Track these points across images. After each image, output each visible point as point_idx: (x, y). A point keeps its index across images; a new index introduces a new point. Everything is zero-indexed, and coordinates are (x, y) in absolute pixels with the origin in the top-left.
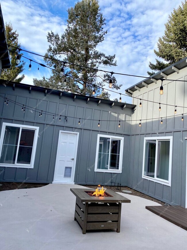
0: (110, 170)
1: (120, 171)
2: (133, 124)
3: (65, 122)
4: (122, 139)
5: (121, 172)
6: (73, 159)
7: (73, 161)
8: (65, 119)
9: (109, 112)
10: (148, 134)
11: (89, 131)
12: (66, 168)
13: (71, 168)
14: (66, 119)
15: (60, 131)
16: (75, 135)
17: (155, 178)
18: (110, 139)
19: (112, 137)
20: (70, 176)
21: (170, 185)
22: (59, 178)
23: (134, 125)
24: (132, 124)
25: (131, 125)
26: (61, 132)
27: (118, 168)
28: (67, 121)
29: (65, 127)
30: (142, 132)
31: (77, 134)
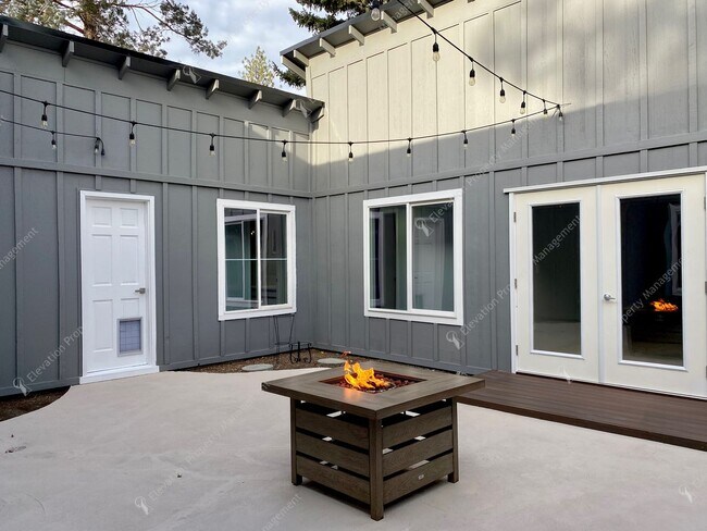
0: (265, 310)
1: (290, 306)
2: (318, 163)
3: (99, 158)
4: (289, 210)
5: (294, 310)
6: (142, 291)
7: (142, 298)
8: (97, 147)
9: (246, 123)
10: (377, 191)
11: (188, 188)
12: (122, 322)
13: (139, 321)
14: (100, 147)
15: (84, 194)
16: (140, 207)
17: (410, 309)
18: (255, 212)
19: (260, 208)
20: (140, 348)
21: (460, 322)
22: (102, 361)
23: (321, 166)
24: (314, 163)
25: (311, 166)
26: (88, 198)
27: (284, 301)
28: (103, 154)
29: (98, 179)
30: (355, 186)
31: (145, 202)
